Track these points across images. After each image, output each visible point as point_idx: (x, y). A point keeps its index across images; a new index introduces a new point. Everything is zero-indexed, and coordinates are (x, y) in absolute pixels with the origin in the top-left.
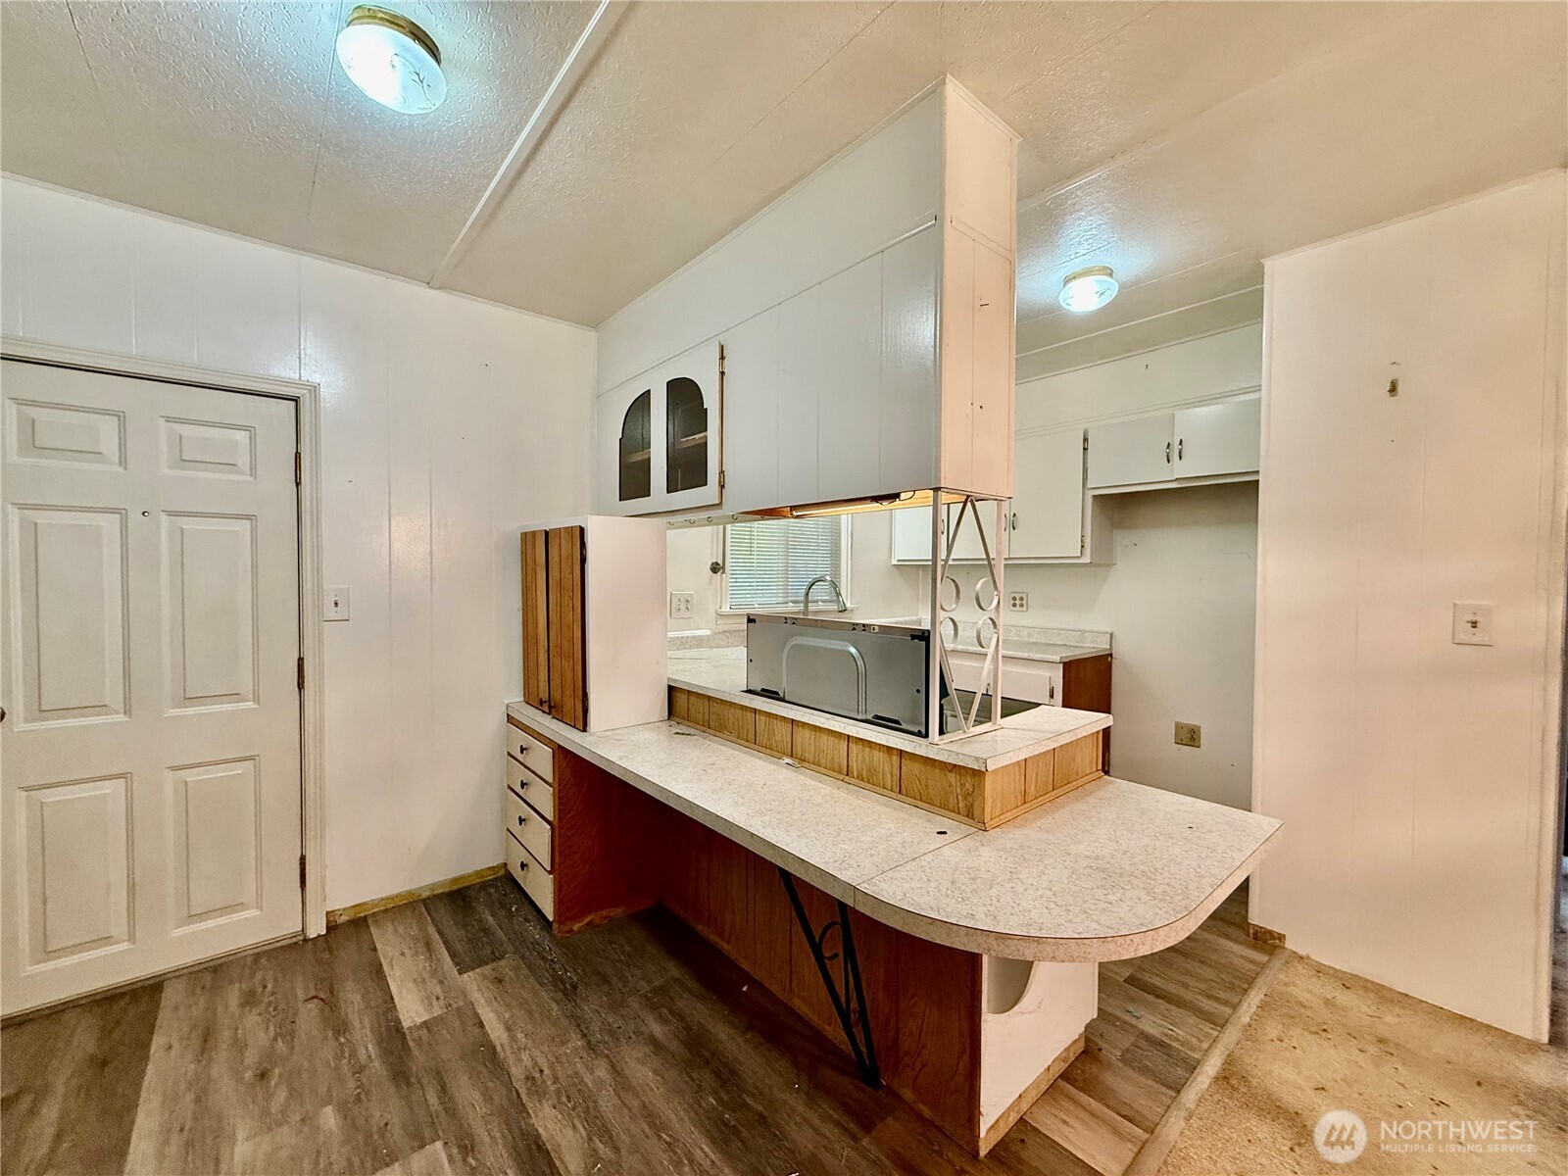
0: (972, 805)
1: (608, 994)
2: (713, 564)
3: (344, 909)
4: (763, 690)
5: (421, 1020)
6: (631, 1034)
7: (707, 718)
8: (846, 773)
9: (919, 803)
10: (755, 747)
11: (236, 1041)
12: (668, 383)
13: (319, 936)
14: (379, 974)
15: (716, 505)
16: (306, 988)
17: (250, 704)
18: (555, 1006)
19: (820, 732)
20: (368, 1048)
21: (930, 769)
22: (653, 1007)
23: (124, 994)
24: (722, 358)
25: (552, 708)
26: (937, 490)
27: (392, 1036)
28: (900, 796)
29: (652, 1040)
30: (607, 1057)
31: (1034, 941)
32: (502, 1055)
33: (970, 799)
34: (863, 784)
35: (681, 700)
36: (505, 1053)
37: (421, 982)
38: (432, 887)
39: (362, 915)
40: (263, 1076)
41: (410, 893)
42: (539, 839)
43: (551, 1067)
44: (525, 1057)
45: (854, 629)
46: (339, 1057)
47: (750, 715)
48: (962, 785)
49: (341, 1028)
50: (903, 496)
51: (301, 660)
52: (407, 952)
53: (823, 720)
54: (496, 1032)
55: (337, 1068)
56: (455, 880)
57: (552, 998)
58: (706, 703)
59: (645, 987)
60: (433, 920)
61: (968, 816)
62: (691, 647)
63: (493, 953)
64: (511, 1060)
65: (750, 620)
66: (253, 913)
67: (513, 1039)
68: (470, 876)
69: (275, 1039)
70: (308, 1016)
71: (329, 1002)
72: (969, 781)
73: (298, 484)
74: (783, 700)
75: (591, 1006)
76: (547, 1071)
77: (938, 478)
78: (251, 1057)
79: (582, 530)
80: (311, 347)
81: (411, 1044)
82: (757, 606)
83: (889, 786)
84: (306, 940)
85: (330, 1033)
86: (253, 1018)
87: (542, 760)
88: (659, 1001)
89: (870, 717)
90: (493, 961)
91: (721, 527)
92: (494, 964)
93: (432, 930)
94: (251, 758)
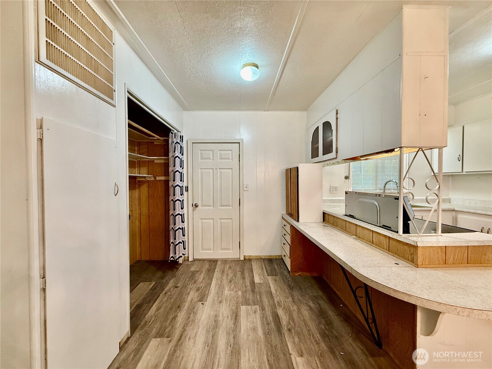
0: (413, 258)
1: (301, 292)
2: (345, 176)
3: (247, 256)
4: (350, 215)
5: (259, 282)
6: (305, 303)
7: (333, 222)
8: (372, 243)
9: (395, 255)
10: (345, 232)
11: (227, 274)
12: (323, 123)
13: (242, 260)
14: (252, 271)
15: (335, 158)
16: (239, 269)
17: (231, 208)
18: (287, 290)
19: (364, 229)
20: (248, 284)
21: (399, 244)
22: (313, 300)
23: (212, 260)
24: (337, 114)
25: (291, 215)
26: (401, 147)
27: (253, 283)
28: (389, 252)
29: (310, 306)
30: (297, 305)
31: (407, 295)
32: (273, 295)
33: (413, 256)
34: (377, 247)
35: (327, 216)
36: (275, 296)
37: (259, 275)
38: (265, 256)
39: (251, 258)
40: (230, 281)
41: (260, 256)
42: (287, 249)
43: (284, 302)
44: (278, 298)
45: (376, 196)
46: (243, 283)
47: (344, 222)
48: (410, 251)
49: (244, 278)
50: (396, 150)
51: (240, 199)
52: (258, 268)
53: (364, 225)
54: (273, 291)
55: (242, 285)
56: (270, 256)
57: (287, 289)
58: (333, 217)
59: (311, 294)
60: (264, 264)
61: (412, 262)
62: (337, 203)
63: (275, 274)
64: (275, 297)
65: (346, 193)
66: (231, 251)
67: (276, 293)
68: (273, 256)
69: (233, 276)
70: (239, 274)
71: (243, 273)
72: (412, 250)
73: (239, 161)
74: (355, 218)
75: (296, 293)
76: (282, 302)
77: (401, 143)
78: (229, 278)
79: (297, 168)
80: (242, 131)
81: (256, 286)
82: (363, 190)
83: (385, 249)
84: (240, 260)
85: (242, 278)
86: (230, 271)
87: (288, 228)
88: (315, 299)
89: (381, 225)
90: (275, 276)
91: (348, 163)
92: (275, 277)
93: (263, 265)
94: (231, 219)
